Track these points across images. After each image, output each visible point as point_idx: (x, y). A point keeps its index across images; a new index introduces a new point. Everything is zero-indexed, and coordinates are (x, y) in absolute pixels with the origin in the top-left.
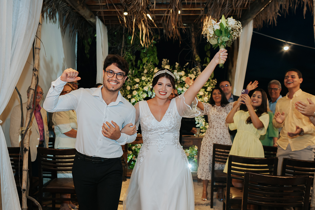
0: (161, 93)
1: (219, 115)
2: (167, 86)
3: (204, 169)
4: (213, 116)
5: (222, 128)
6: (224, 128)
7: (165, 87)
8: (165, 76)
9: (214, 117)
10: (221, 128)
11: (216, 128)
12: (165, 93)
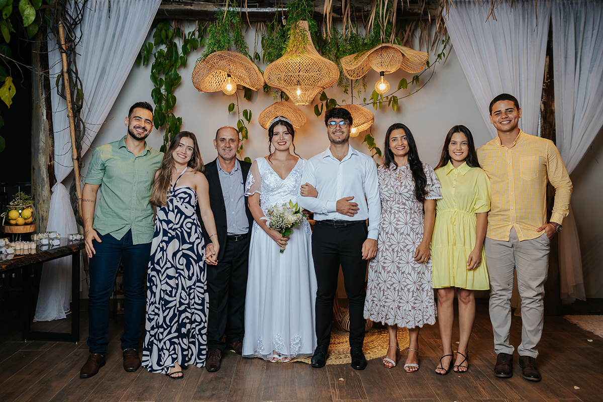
0: (280, 143)
1: (399, 187)
2: (284, 135)
3: (374, 299)
4: (386, 189)
5: (409, 211)
6: (413, 212)
7: (283, 136)
8: (280, 124)
9: (390, 192)
10: (406, 212)
11: (396, 212)
12: (284, 143)
